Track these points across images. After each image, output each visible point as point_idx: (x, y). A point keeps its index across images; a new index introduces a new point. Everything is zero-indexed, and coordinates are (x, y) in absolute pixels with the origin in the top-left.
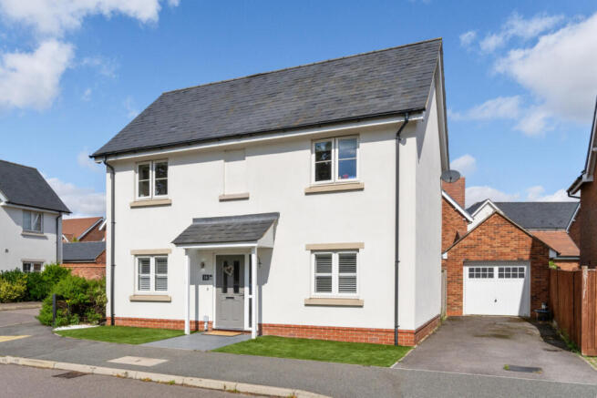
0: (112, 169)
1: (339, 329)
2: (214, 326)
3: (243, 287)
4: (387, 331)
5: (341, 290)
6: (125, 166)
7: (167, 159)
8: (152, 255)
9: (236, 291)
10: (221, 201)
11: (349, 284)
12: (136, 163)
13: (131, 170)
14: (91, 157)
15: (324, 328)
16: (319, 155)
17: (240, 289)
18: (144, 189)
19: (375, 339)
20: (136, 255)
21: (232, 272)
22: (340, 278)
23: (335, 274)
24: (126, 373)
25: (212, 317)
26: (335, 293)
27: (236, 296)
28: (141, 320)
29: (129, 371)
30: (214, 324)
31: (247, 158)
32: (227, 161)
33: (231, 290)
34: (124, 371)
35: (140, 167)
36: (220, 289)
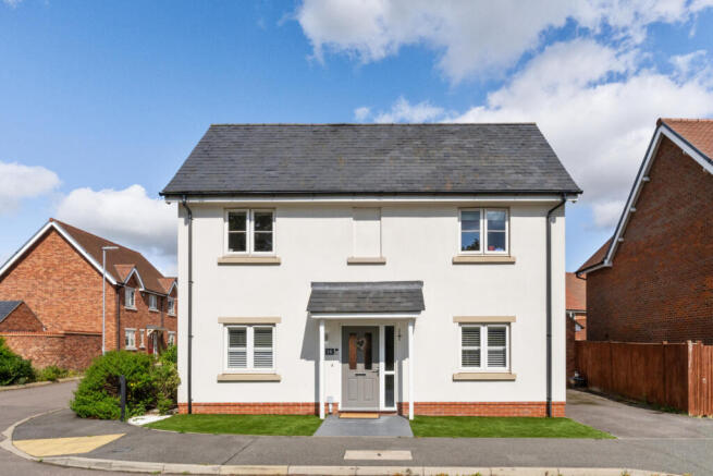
0: (188, 213)
1: (490, 404)
2: (340, 408)
3: (378, 362)
4: (540, 404)
5: (491, 364)
6: (209, 211)
7: (274, 208)
8: (250, 325)
9: (368, 366)
10: (349, 264)
11: (499, 358)
12: (225, 209)
13: (217, 216)
14: (161, 194)
15: (475, 404)
16: (465, 225)
17: (374, 365)
18: (237, 242)
19: (527, 413)
20: (225, 325)
21: (364, 345)
22: (490, 352)
23: (484, 348)
24: (408, 470)
25: (338, 398)
26: (485, 366)
27: (367, 372)
28: (235, 405)
29: (411, 468)
30: (340, 405)
31: (383, 219)
32: (356, 219)
33: (361, 367)
34: (405, 468)
35: (230, 215)
36: (347, 365)
